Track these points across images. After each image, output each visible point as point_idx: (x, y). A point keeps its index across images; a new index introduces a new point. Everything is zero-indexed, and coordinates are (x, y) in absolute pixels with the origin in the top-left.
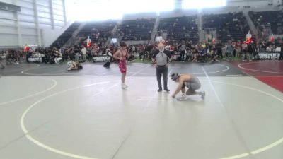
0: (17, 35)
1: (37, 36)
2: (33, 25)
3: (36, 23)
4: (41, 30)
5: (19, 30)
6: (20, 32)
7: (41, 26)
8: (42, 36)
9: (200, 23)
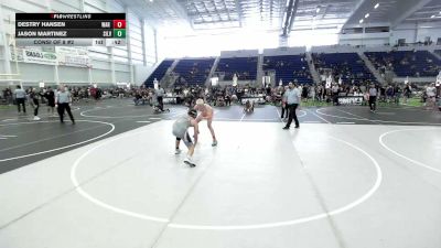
0: (110, 71)
1: (129, 73)
2: (126, 60)
3: (129, 58)
4: (134, 67)
5: (113, 65)
6: (114, 68)
7: (134, 62)
8: (134, 73)
9: (309, 58)
